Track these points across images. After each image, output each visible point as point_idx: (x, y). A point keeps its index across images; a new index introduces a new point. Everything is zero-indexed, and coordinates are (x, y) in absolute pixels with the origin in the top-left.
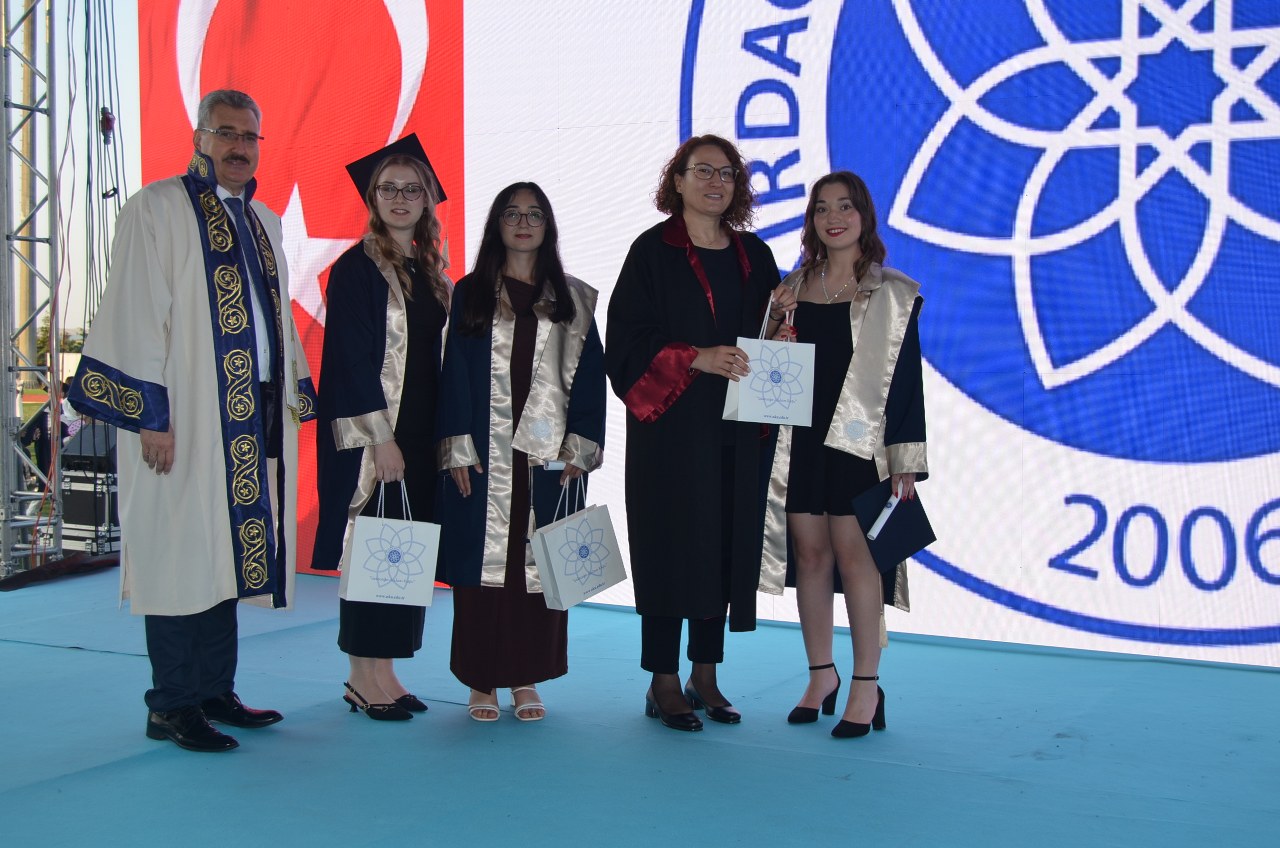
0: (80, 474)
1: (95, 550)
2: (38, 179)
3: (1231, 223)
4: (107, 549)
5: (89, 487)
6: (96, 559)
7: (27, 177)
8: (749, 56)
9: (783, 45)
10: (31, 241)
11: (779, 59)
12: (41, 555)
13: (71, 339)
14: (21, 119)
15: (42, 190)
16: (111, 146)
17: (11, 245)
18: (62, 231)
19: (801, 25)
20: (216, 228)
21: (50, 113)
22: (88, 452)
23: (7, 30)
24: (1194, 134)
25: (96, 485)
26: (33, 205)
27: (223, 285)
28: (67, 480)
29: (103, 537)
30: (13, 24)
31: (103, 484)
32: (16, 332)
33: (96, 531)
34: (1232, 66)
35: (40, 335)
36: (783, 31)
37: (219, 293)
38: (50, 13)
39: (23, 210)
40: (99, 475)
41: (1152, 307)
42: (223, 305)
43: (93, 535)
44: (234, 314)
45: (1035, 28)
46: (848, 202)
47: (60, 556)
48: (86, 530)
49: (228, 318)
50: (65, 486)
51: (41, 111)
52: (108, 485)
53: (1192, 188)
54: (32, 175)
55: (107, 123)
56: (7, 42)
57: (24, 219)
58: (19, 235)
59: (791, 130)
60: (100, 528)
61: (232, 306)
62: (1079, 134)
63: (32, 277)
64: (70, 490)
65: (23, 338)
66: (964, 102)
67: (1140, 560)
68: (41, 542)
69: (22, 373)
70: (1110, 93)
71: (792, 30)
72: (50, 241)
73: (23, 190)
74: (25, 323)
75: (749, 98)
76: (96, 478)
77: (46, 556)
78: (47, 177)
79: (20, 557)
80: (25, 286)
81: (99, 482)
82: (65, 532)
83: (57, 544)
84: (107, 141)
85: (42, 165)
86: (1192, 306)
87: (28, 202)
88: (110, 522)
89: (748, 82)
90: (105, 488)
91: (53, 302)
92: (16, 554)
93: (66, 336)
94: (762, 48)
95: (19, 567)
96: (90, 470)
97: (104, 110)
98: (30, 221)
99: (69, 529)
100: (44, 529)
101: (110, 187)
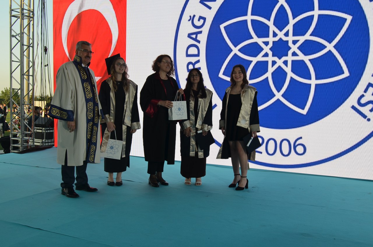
0: (39, 128)
1: (42, 145)
2: (30, 62)
3: (291, 78)
4: (45, 145)
5: (41, 131)
6: (42, 147)
7: (28, 61)
8: (189, 39)
9: (196, 37)
10: (29, 76)
11: (196, 40)
12: (30, 146)
13: (37, 98)
14: (26, 48)
15: (31, 64)
16: (47, 55)
17: (24, 76)
18: (35, 74)
19: (200, 32)
20: (83, 73)
21: (33, 47)
22: (41, 123)
23: (23, 28)
24: (284, 58)
25: (42, 130)
26: (29, 68)
27: (86, 87)
28: (36, 129)
29: (44, 142)
30: (24, 27)
31: (44, 130)
32: (24, 96)
33: (42, 141)
34: (292, 44)
35: (30, 97)
36: (197, 34)
37: (85, 89)
38: (33, 25)
39: (27, 69)
40: (43, 128)
41: (275, 95)
42: (87, 91)
43: (41, 142)
44: (89, 94)
45: (251, 35)
46: (241, 72)
47: (34, 146)
48: (40, 141)
49: (88, 95)
50: (35, 131)
51: (31, 46)
52: (45, 131)
53: (284, 70)
54: (29, 61)
55: (46, 50)
56: (23, 31)
57: (27, 70)
58: (26, 74)
59: (198, 55)
60: (43, 140)
61: (88, 92)
62: (260, 58)
63: (29, 84)
64: (36, 132)
65: (26, 97)
66: (235, 50)
67: (271, 150)
68: (30, 143)
69: (26, 105)
70: (267, 49)
71: (199, 34)
72: (33, 76)
73: (27, 64)
74: (27, 94)
75: (189, 48)
76: (42, 129)
77: (31, 146)
78: (32, 61)
79: (25, 146)
80: (27, 85)
81: (43, 130)
82: (35, 141)
83: (33, 143)
84: (46, 54)
85: (31, 59)
86: (283, 96)
87: (28, 67)
88: (45, 139)
89: (189, 45)
90: (44, 131)
91: (33, 89)
92: (24, 146)
93: (36, 97)
94: (192, 37)
95: (25, 149)
96: (41, 127)
97: (45, 47)
98: (28, 71)
99: (36, 140)
100: (30, 140)
101: (46, 64)
